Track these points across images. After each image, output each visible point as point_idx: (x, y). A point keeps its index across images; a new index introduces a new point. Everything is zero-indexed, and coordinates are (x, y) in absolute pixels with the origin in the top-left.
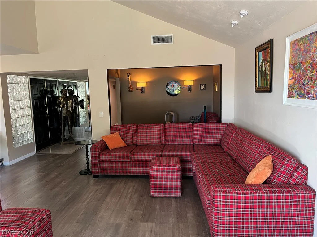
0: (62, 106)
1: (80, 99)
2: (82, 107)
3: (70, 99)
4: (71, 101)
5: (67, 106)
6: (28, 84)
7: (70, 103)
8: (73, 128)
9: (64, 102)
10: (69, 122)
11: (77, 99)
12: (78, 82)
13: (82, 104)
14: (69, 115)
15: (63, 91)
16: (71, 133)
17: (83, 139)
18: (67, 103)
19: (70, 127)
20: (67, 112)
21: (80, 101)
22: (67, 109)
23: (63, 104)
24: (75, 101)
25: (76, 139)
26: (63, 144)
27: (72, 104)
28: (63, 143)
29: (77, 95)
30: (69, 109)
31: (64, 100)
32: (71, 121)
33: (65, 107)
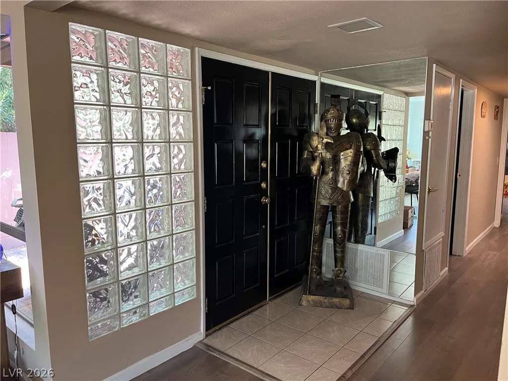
0: (319, 169)
1: (385, 146)
2: (391, 175)
3: (348, 146)
4: (350, 153)
5: (336, 171)
6: (193, 80)
7: (345, 159)
8: (351, 246)
9: (328, 156)
10: (339, 228)
11: (377, 147)
12: (386, 95)
13: (392, 164)
14: (339, 204)
15: (329, 116)
16: (342, 265)
17: (380, 290)
18: (336, 160)
19: (340, 245)
20: (333, 192)
21: (387, 152)
22: (335, 180)
23: (323, 163)
24: (367, 154)
25: (358, 284)
26: (308, 301)
27: (355, 163)
28: (311, 298)
29: (376, 133)
30: (343, 182)
31: (327, 146)
32: (344, 225)
33: (327, 174)
